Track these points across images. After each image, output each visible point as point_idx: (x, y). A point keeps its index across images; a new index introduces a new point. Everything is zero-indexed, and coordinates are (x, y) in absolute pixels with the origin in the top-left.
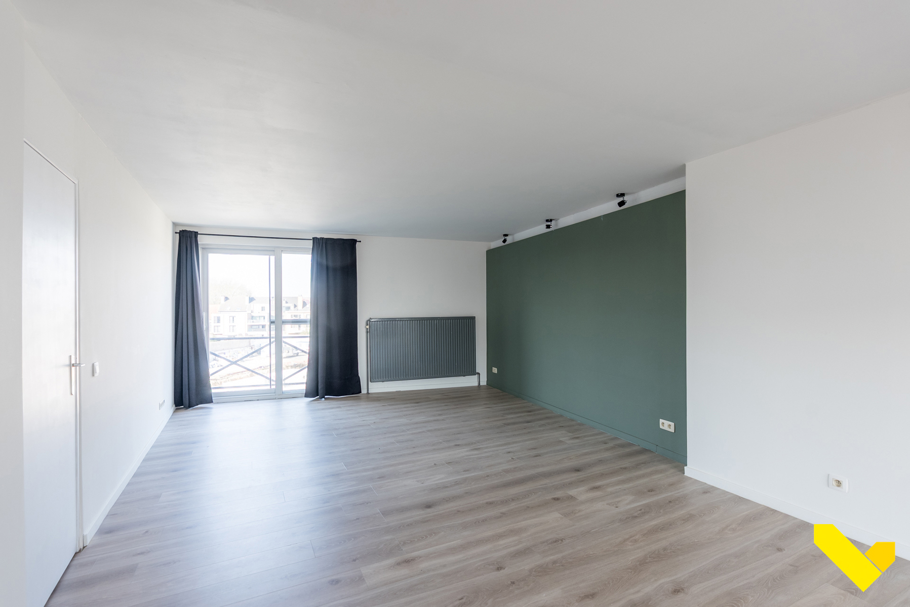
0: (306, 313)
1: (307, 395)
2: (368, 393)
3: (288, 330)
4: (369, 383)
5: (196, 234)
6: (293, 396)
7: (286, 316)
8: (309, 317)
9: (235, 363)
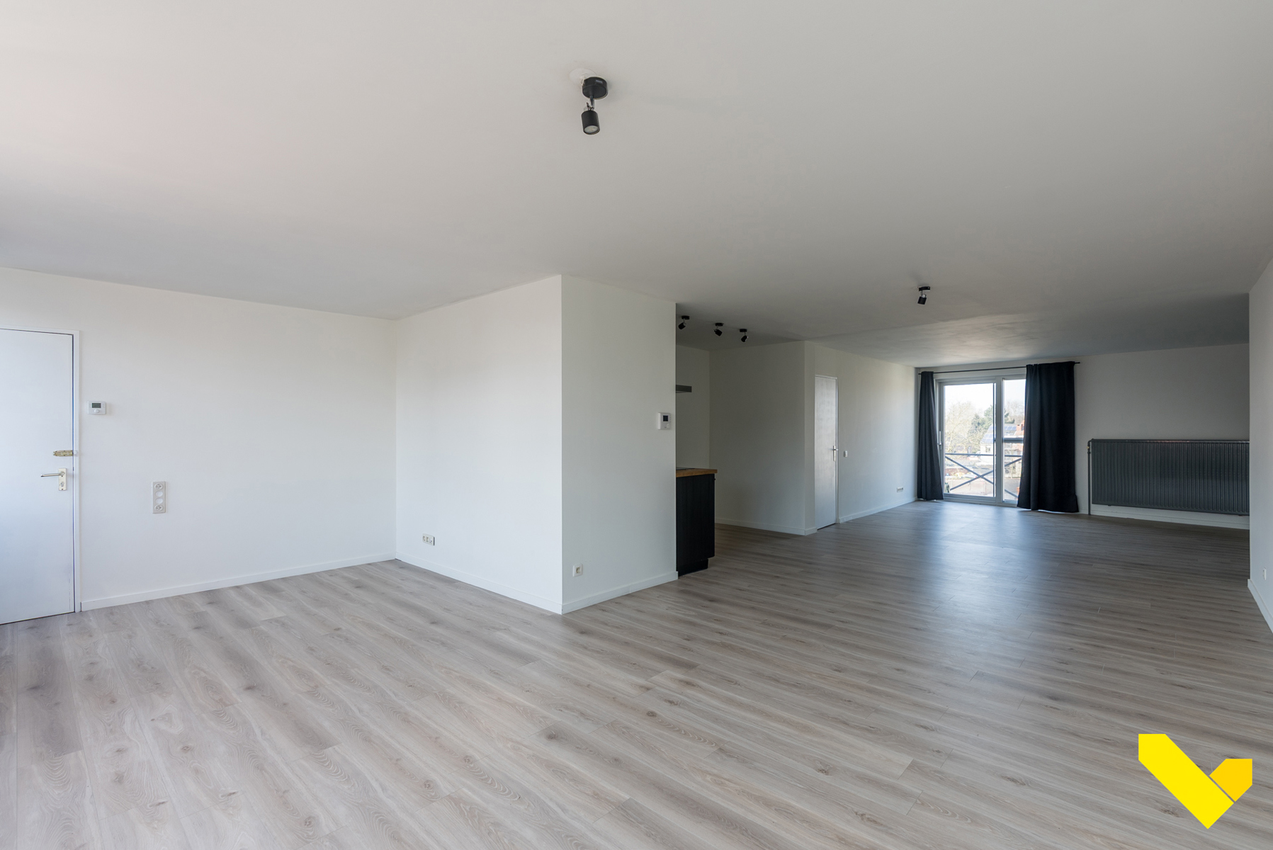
0: (1020, 434)
1: (1019, 505)
2: (1089, 514)
3: (1007, 448)
4: (1092, 505)
5: (932, 373)
6: (1008, 505)
7: (1006, 436)
8: (1022, 436)
9: (982, 477)
